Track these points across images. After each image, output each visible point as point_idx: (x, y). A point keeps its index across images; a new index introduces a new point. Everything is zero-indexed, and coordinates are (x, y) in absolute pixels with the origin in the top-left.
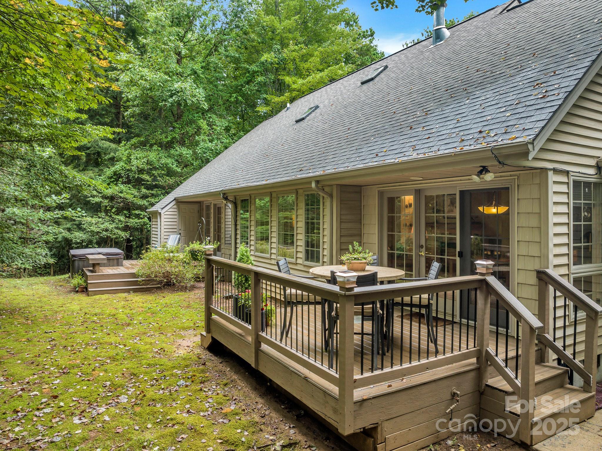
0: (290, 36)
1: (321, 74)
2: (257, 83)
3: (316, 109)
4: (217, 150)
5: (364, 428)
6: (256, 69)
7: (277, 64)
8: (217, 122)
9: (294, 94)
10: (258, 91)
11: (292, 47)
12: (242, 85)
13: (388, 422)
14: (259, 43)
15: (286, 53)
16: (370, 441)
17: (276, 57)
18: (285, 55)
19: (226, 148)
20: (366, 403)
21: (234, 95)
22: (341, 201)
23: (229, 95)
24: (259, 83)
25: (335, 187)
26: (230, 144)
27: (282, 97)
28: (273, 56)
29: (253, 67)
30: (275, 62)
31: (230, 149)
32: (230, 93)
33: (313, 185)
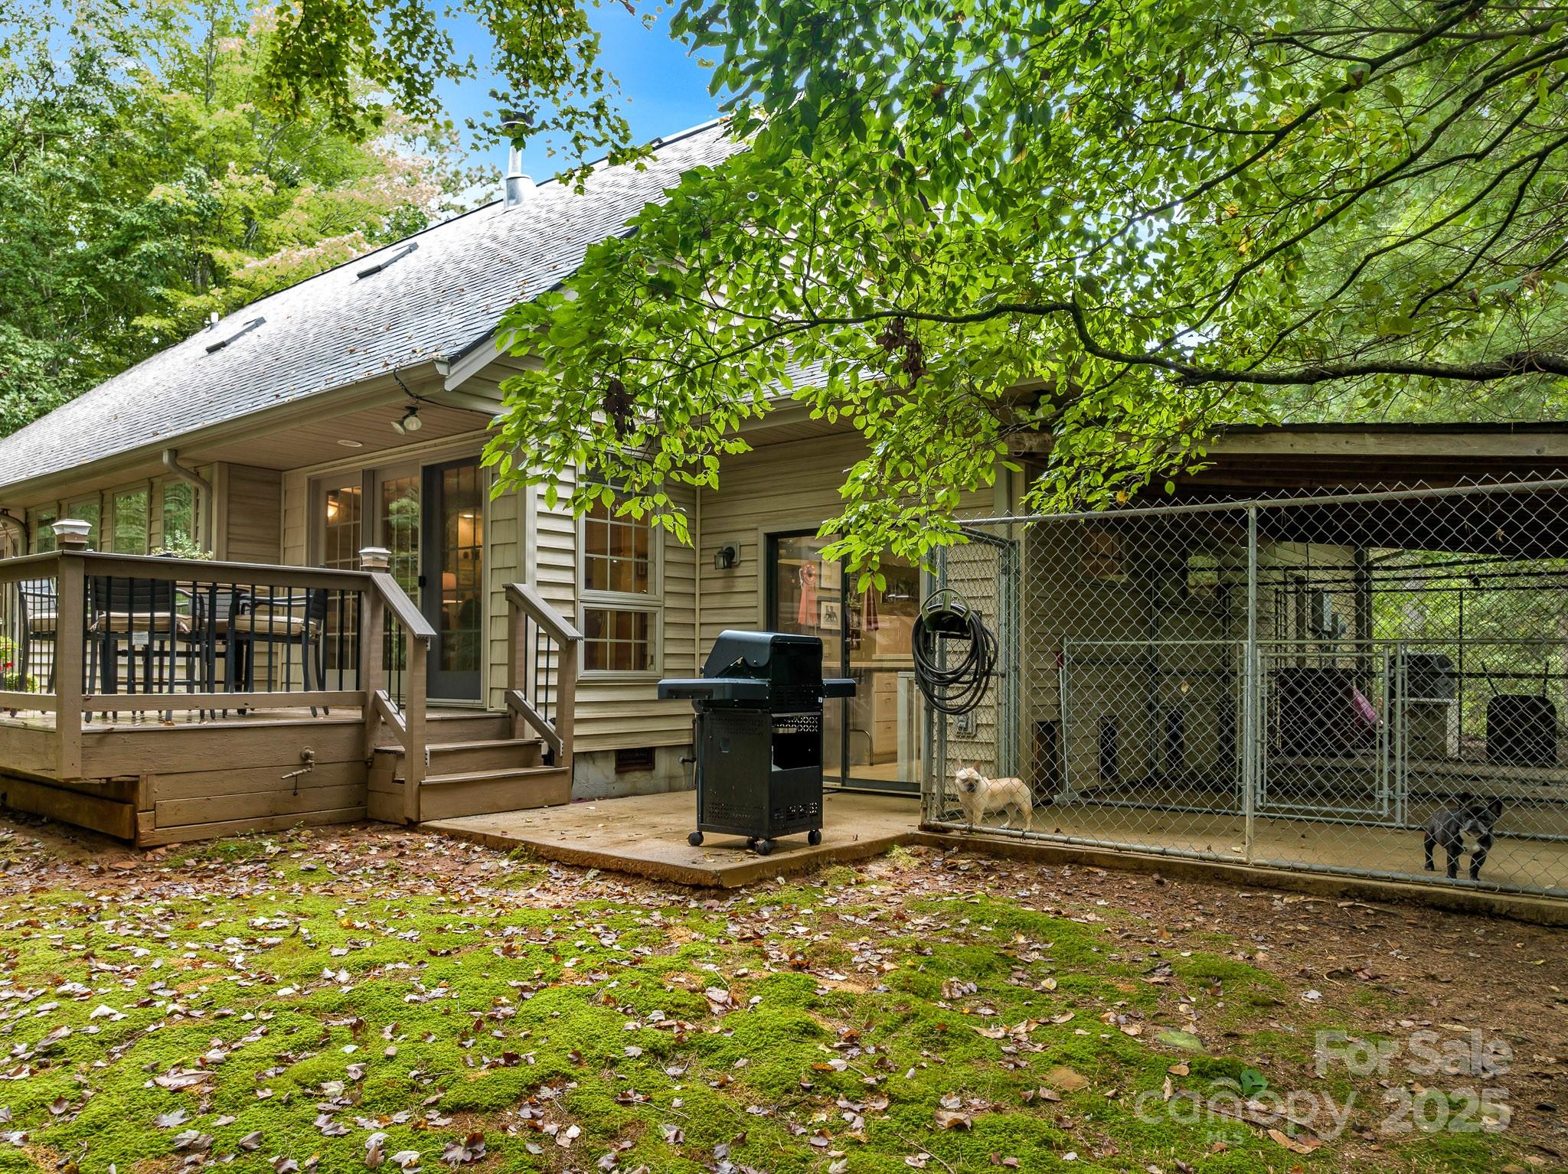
0: (236, 149)
1: (305, 251)
2: (139, 257)
3: (257, 325)
4: (16, 417)
5: (108, 779)
6: (138, 220)
7: (196, 214)
8: (19, 345)
9: (236, 292)
10: (140, 275)
11: (232, 177)
12: (97, 258)
13: (161, 778)
14: (149, 156)
15: (217, 191)
16: (128, 808)
17: (190, 197)
18: (216, 195)
19: (42, 413)
20: (111, 738)
21: (75, 281)
22: (229, 496)
23: (59, 278)
24: (147, 257)
25: (216, 466)
26: (56, 404)
27: (203, 297)
28: (184, 193)
29: (130, 216)
30: (189, 209)
31: (53, 417)
32: (63, 274)
33: (166, 459)
